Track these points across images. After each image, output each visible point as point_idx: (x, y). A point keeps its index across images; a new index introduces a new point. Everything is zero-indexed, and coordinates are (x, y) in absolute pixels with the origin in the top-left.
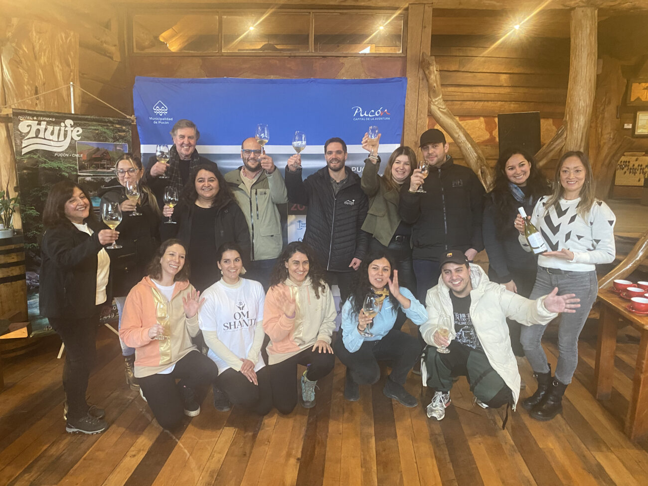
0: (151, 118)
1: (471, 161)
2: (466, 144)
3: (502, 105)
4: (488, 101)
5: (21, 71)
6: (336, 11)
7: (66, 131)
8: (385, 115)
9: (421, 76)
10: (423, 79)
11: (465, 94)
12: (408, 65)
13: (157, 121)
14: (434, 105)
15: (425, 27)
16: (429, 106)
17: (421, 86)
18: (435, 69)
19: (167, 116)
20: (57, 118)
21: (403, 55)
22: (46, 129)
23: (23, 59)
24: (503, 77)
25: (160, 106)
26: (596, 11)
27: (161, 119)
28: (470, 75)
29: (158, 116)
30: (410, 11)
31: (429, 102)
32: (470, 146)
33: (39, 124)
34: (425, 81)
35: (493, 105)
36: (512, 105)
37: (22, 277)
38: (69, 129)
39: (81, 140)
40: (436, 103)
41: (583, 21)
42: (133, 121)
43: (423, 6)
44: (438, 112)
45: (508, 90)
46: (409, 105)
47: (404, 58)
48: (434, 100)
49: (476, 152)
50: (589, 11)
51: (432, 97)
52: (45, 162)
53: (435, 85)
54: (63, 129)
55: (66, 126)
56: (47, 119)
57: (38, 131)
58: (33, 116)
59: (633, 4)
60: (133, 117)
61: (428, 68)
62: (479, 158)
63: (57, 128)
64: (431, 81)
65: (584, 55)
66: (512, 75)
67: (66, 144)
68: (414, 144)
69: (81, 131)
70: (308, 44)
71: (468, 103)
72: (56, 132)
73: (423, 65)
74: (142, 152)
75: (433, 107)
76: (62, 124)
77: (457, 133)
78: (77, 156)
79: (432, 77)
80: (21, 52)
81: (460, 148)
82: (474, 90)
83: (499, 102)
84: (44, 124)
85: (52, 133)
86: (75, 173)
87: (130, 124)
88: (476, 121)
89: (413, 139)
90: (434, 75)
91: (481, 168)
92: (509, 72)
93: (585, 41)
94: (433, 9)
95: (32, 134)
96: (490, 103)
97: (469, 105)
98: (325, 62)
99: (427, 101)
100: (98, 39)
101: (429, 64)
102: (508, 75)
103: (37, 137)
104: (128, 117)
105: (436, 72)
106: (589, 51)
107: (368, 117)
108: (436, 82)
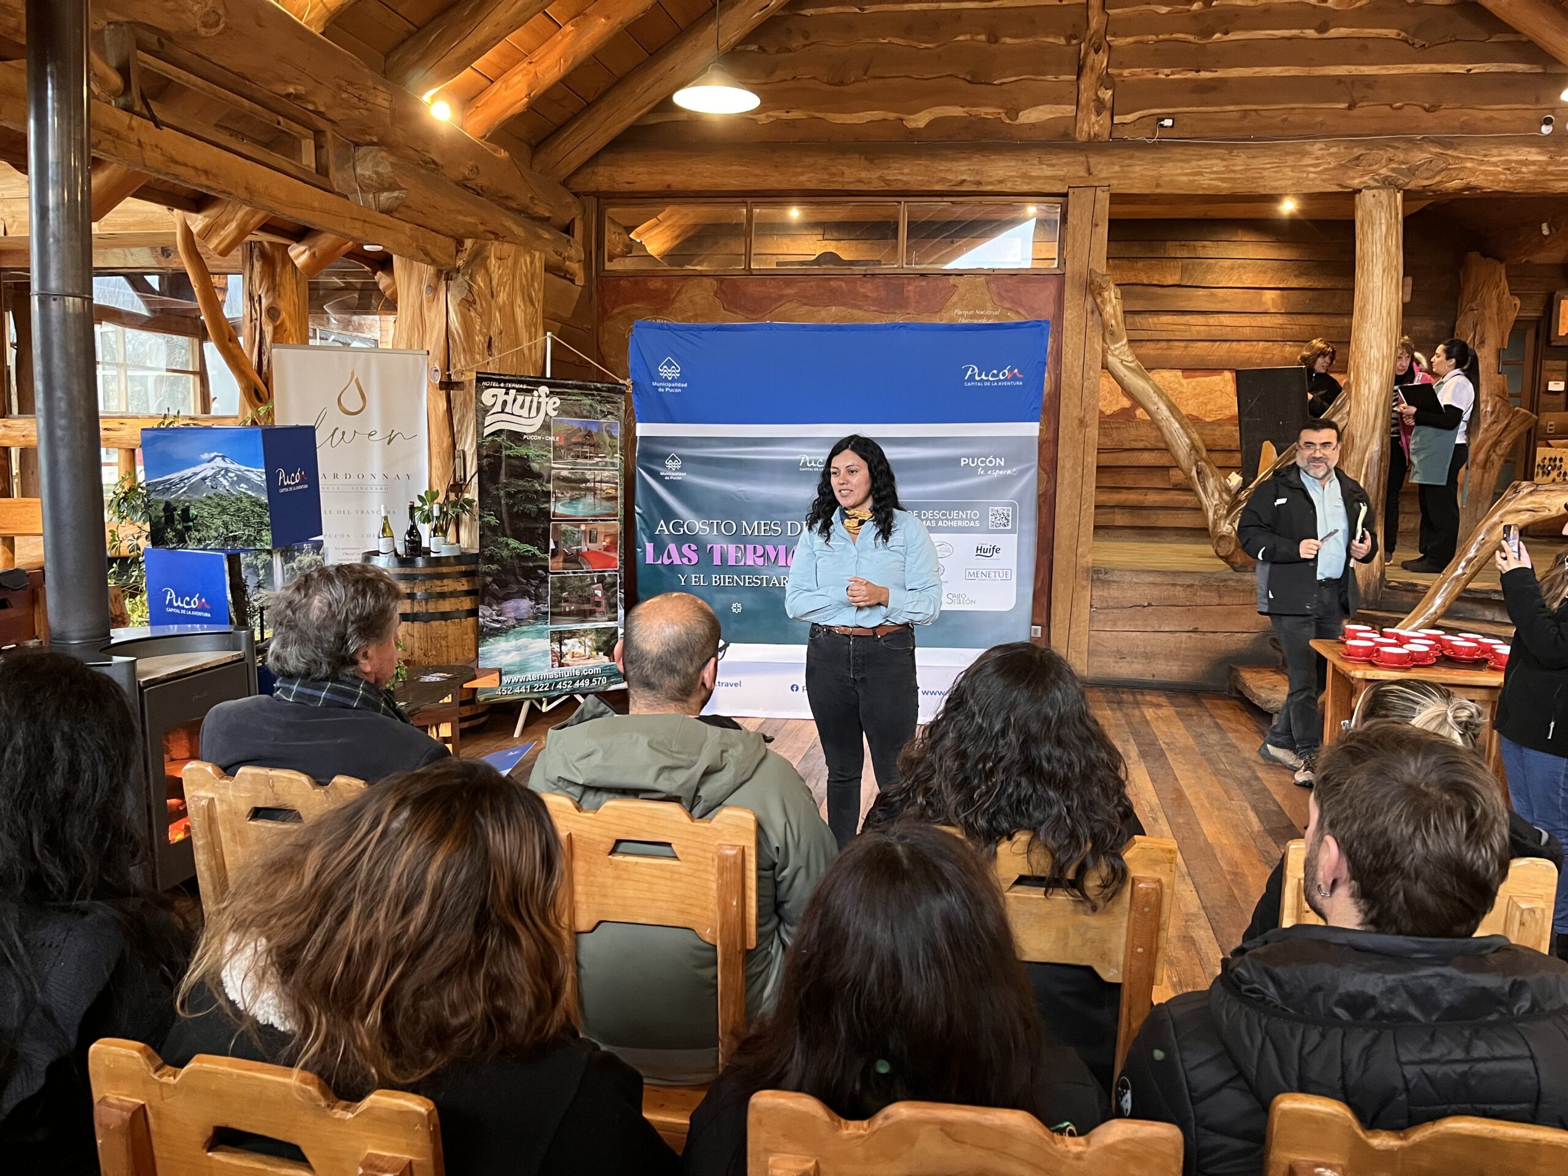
0: (655, 384)
1: (1180, 452)
2: (1170, 422)
3: (1267, 348)
4: (1238, 341)
5: (473, 314)
6: (945, 199)
7: (539, 403)
8: (1014, 378)
9: (1089, 306)
10: (1093, 312)
11: (1193, 328)
12: (1067, 288)
13: (665, 388)
14: (1113, 355)
15: (1097, 225)
16: (1104, 356)
17: (1090, 324)
18: (1113, 295)
19: (678, 380)
20: (528, 385)
21: (1059, 272)
22: (515, 400)
23: (477, 299)
24: (1269, 295)
25: (669, 364)
26: (1399, 196)
27: (669, 385)
28: (1201, 292)
29: (666, 380)
30: (1070, 197)
31: (1104, 352)
32: (1177, 425)
33: (507, 393)
34: (1097, 314)
35: (1248, 349)
36: (1287, 349)
37: (473, 613)
38: (543, 400)
39: (557, 416)
40: (1117, 353)
41: (1374, 212)
42: (628, 387)
43: (1092, 191)
44: (1120, 367)
45: (1279, 320)
46: (1069, 356)
47: (1061, 277)
48: (1112, 348)
49: (1189, 437)
50: (1383, 195)
51: (1108, 341)
52: (510, 448)
53: (1113, 322)
54: (535, 400)
55: (539, 396)
56: (517, 386)
57: (505, 403)
58: (499, 381)
59: (1465, 181)
60: (628, 382)
61: (1100, 294)
62: (1193, 447)
63: (528, 399)
64: (1106, 316)
65: (1378, 270)
66: (1285, 293)
67: (538, 422)
68: (1077, 421)
69: (558, 402)
70: (896, 238)
71: (1200, 344)
72: (527, 405)
73: (1092, 288)
74: (638, 434)
75: (1110, 358)
76: (535, 393)
77: (1155, 404)
78: (552, 438)
79: (1109, 309)
80: (476, 287)
81: (1159, 429)
82: (1212, 320)
83: (1261, 343)
84: (513, 392)
85: (522, 407)
86: (547, 464)
87: (624, 393)
88: (1216, 378)
89: (1075, 414)
90: (1113, 303)
91: (1196, 464)
92: (1281, 286)
93: (1379, 246)
94: (1111, 195)
95: (498, 408)
96: (1243, 344)
97: (1200, 348)
98: (924, 283)
99: (1100, 349)
100: (560, 255)
101: (1101, 288)
102: (1278, 292)
103: (503, 412)
104: (621, 381)
105: (1114, 301)
106: (1386, 264)
107: (988, 381)
108: (1115, 317)
